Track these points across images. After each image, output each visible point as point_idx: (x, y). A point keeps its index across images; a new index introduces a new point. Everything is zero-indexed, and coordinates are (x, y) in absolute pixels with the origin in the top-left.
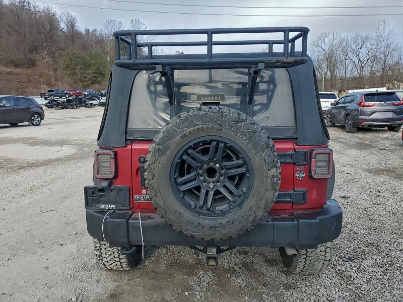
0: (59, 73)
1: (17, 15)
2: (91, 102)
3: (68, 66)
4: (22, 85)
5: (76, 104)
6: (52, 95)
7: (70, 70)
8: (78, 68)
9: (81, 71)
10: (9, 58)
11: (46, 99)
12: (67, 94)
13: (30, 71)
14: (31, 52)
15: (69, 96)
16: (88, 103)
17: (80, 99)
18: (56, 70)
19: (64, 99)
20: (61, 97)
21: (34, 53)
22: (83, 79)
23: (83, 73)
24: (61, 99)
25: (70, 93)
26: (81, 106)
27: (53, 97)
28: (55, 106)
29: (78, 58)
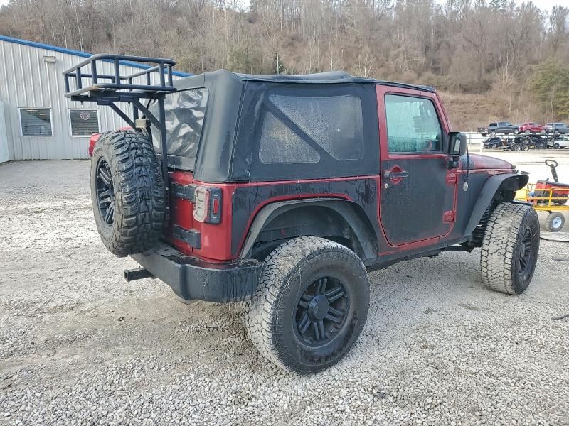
0: (521, 98)
1: (480, 22)
2: (556, 142)
3: (537, 87)
4: (465, 117)
5: (529, 145)
6: (494, 130)
7: (540, 93)
8: (554, 88)
9: (558, 94)
10: (459, 83)
11: (484, 135)
12: (517, 128)
13: (480, 97)
14: (488, 71)
15: (519, 133)
16: (551, 144)
17: (538, 136)
18: (517, 94)
19: (512, 136)
20: (506, 134)
21: (494, 72)
22: (558, 106)
23: (560, 97)
24: (506, 137)
25: (522, 128)
26: (538, 148)
27: (494, 134)
28: (494, 146)
29: (557, 73)
